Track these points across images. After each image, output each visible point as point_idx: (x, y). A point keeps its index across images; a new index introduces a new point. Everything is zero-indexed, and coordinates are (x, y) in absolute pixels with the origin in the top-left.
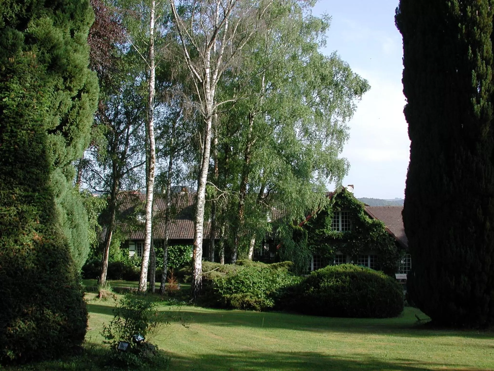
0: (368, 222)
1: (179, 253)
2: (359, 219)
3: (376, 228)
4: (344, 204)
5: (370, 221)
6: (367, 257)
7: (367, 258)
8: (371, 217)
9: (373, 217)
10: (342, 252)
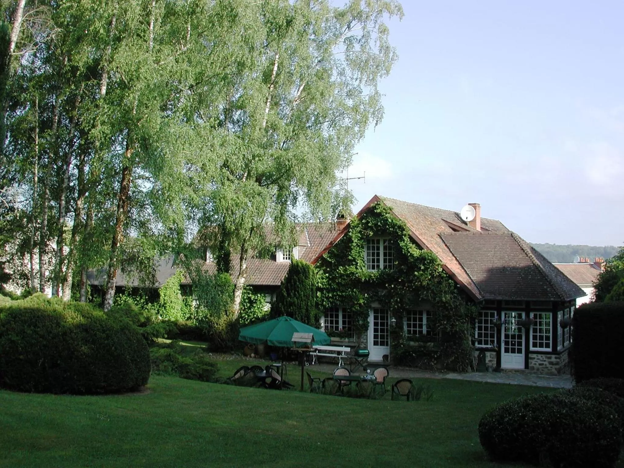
0: (412, 255)
1: (248, 305)
2: (400, 249)
3: (424, 264)
4: (376, 225)
5: (416, 252)
6: (421, 313)
7: (422, 315)
8: (419, 247)
9: (423, 246)
10: (380, 304)
